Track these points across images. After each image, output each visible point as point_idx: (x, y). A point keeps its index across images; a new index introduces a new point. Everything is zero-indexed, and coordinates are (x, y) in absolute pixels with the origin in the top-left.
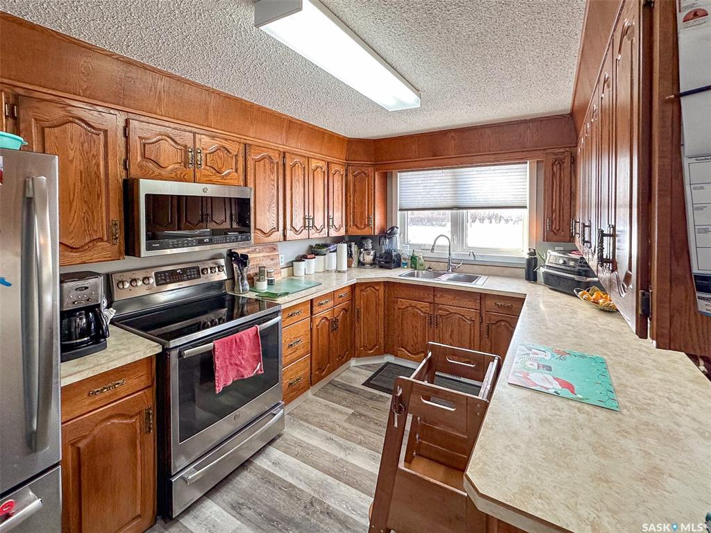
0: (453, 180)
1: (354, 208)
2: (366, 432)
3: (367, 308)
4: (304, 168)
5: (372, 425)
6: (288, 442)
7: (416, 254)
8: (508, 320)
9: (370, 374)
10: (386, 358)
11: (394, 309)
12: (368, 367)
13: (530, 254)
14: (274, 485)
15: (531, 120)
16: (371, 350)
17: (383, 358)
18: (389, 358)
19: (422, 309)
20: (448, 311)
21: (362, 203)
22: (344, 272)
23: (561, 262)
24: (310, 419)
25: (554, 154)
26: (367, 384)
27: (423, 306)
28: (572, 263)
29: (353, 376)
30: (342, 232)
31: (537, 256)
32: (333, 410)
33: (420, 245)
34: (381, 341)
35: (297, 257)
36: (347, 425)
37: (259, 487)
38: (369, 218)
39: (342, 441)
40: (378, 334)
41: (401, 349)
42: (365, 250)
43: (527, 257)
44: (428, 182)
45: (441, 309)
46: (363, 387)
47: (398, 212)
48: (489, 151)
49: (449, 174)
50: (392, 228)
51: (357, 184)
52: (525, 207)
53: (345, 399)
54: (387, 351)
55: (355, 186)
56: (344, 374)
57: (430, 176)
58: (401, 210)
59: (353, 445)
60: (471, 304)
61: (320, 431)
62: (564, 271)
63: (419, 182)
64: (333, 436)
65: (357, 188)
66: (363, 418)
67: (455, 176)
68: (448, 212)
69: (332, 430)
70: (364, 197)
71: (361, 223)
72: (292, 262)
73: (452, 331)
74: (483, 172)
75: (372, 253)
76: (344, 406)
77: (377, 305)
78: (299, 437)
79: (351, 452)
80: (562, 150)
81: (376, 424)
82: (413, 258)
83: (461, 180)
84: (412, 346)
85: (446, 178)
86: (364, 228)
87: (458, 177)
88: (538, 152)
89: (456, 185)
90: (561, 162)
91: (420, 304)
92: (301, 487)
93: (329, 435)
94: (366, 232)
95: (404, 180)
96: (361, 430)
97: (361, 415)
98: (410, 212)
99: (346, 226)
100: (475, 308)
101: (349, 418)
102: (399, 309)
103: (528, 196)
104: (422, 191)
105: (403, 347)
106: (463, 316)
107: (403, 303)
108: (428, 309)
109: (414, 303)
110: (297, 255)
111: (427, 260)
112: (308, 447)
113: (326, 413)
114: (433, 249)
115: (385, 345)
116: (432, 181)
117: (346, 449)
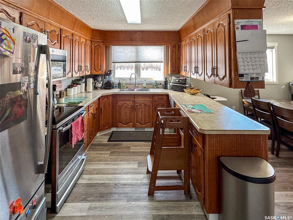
0: (136, 51)
1: (94, 61)
2: (121, 157)
3: (105, 108)
4: (79, 41)
5: (121, 154)
6: (89, 171)
7: (120, 82)
8: (162, 103)
9: (108, 137)
10: (112, 129)
11: (116, 106)
12: (105, 135)
13: (165, 79)
14: (95, 186)
15: (166, 31)
16: (106, 127)
17: (111, 129)
18: (114, 129)
19: (129, 104)
20: (140, 103)
21: (98, 59)
22: (91, 92)
23: (177, 81)
24: (93, 160)
25: (173, 44)
26: (109, 141)
27: (130, 103)
28: (181, 81)
29: (101, 140)
30: (89, 73)
31: (168, 80)
32: (101, 154)
33: (122, 78)
34: (111, 122)
35: (68, 86)
36: (111, 157)
37: (88, 189)
38: (101, 66)
39: (113, 163)
40: (109, 119)
41: (119, 123)
42: (98, 81)
43: (165, 80)
44: (126, 51)
45: (137, 103)
46: (108, 143)
47: (112, 64)
48: (152, 41)
49: (134, 48)
50: (110, 71)
51: (96, 50)
52: (163, 62)
53: (103, 149)
54: (113, 126)
55: (95, 51)
56: (96, 140)
57: (127, 48)
58: (113, 63)
59: (119, 162)
60: (149, 99)
61: (101, 162)
62: (179, 84)
63: (122, 51)
64: (108, 162)
65: (96, 52)
66: (116, 153)
67: (137, 49)
68: (134, 64)
69: (106, 161)
70: (99, 57)
71: (97, 69)
72: (66, 88)
73: (142, 111)
74: (148, 48)
75: (101, 82)
76: (105, 151)
77: (109, 105)
78: (93, 168)
79: (120, 165)
80: (175, 43)
81: (122, 153)
82: (119, 84)
83: (139, 51)
84: (125, 121)
85: (133, 49)
86: (99, 71)
87: (138, 50)
88: (169, 43)
89: (137, 53)
90: (175, 47)
91: (128, 103)
92: (108, 182)
93: (106, 163)
94: (100, 73)
95: (115, 49)
96: (118, 157)
97: (114, 152)
98: (116, 64)
99: (91, 70)
100: (150, 100)
101: (110, 154)
102: (119, 106)
103: (163, 58)
104: (123, 54)
105: (120, 123)
106: (146, 104)
107: (120, 103)
108: (132, 104)
109: (125, 102)
110: (67, 85)
111: (126, 84)
112: (100, 169)
113: (98, 156)
114: (130, 79)
115: (112, 123)
116: (128, 51)
117: (117, 164)
